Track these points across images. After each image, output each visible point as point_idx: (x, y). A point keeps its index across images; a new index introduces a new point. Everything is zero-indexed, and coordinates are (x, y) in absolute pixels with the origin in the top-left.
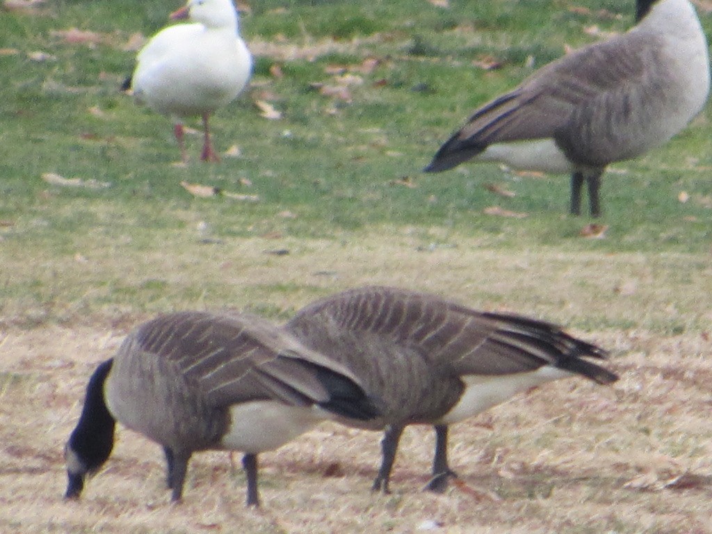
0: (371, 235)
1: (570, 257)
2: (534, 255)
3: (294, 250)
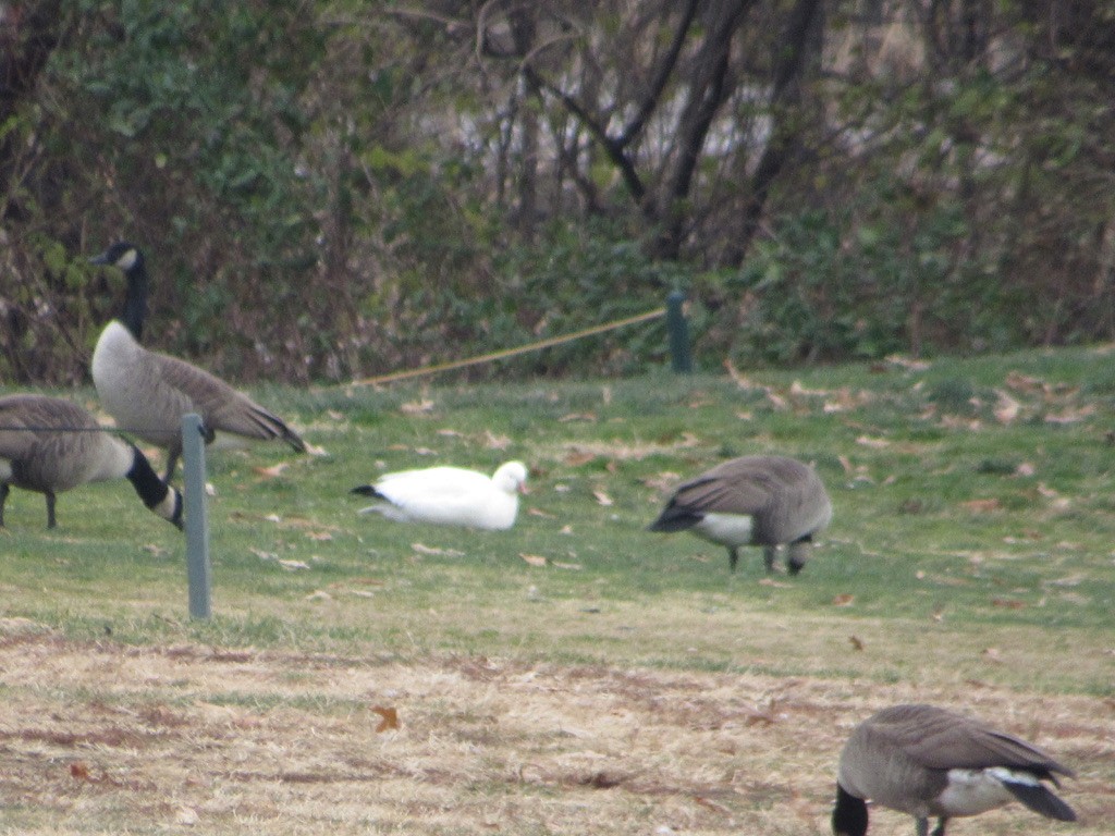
1: (822, 619)
2: (793, 618)
3: (605, 609)
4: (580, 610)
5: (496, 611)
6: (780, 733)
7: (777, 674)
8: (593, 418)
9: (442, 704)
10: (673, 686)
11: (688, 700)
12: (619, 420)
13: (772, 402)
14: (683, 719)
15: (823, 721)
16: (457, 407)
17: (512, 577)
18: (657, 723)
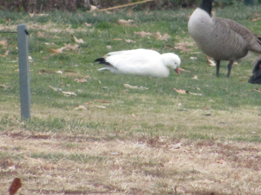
0: (242, 109)
4: (202, 114)
5: (162, 115)
9: (138, 158)
10: (245, 149)
11: (252, 156)
14: (250, 165)
16: (145, 21)
17: (170, 99)
18: (238, 167)
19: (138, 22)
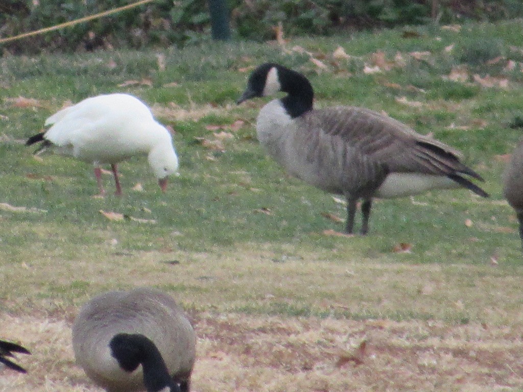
0: (239, 250)
1: (385, 266)
2: (359, 265)
3: (182, 261)
4: (161, 262)
5: (83, 264)
6: (367, 372)
7: (356, 318)
8: (149, 83)
9: (53, 351)
10: (263, 330)
11: (279, 343)
12: (174, 84)
13: (315, 66)
14: (277, 361)
15: (406, 360)
16: (24, 76)
17: (94, 232)
18: (253, 365)
19: (11, 79)
